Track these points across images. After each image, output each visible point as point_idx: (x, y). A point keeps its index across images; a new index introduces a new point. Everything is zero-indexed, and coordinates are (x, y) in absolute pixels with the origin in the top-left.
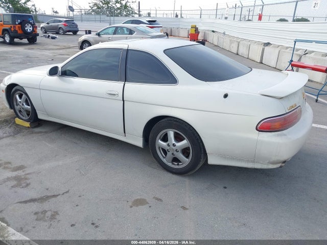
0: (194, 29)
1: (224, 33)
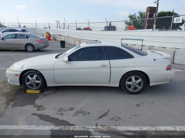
0: (48, 34)
1: (68, 36)
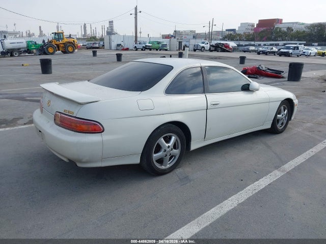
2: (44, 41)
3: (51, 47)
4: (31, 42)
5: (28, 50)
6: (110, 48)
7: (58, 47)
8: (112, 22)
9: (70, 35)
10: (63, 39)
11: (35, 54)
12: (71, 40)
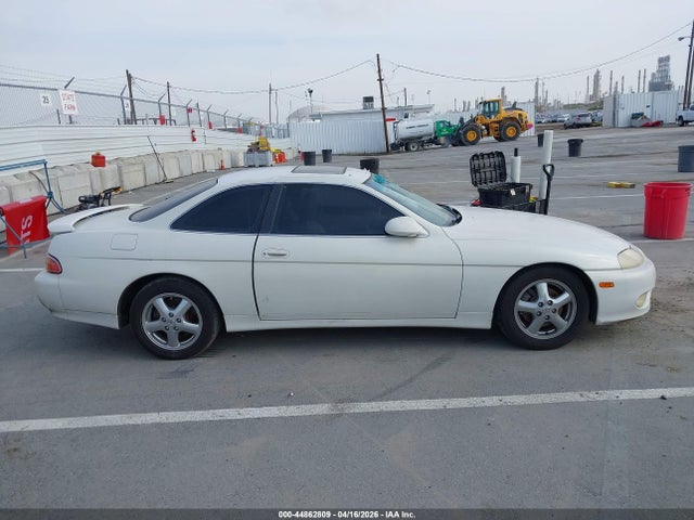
2: (462, 120)
3: (473, 129)
4: (443, 122)
5: (436, 138)
6: (614, 126)
7: (488, 128)
8: (667, 59)
9: (515, 103)
10: (498, 112)
11: (443, 144)
12: (515, 114)
